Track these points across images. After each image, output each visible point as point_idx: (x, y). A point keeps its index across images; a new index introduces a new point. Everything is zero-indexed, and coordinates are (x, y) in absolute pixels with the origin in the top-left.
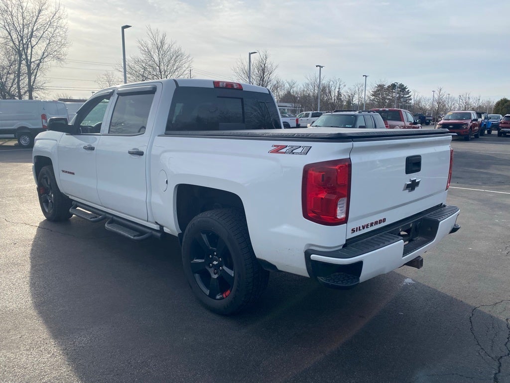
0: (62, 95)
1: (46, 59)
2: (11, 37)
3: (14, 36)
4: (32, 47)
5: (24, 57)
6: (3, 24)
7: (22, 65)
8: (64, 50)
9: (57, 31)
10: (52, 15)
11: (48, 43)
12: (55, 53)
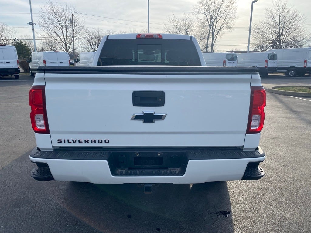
0: (235, 49)
1: (223, 29)
2: (207, 18)
3: (209, 17)
4: (216, 23)
5: (212, 28)
6: (204, 11)
7: (210, 33)
8: (233, 22)
9: (231, 10)
10: (230, 2)
11: (224, 19)
12: (228, 24)
